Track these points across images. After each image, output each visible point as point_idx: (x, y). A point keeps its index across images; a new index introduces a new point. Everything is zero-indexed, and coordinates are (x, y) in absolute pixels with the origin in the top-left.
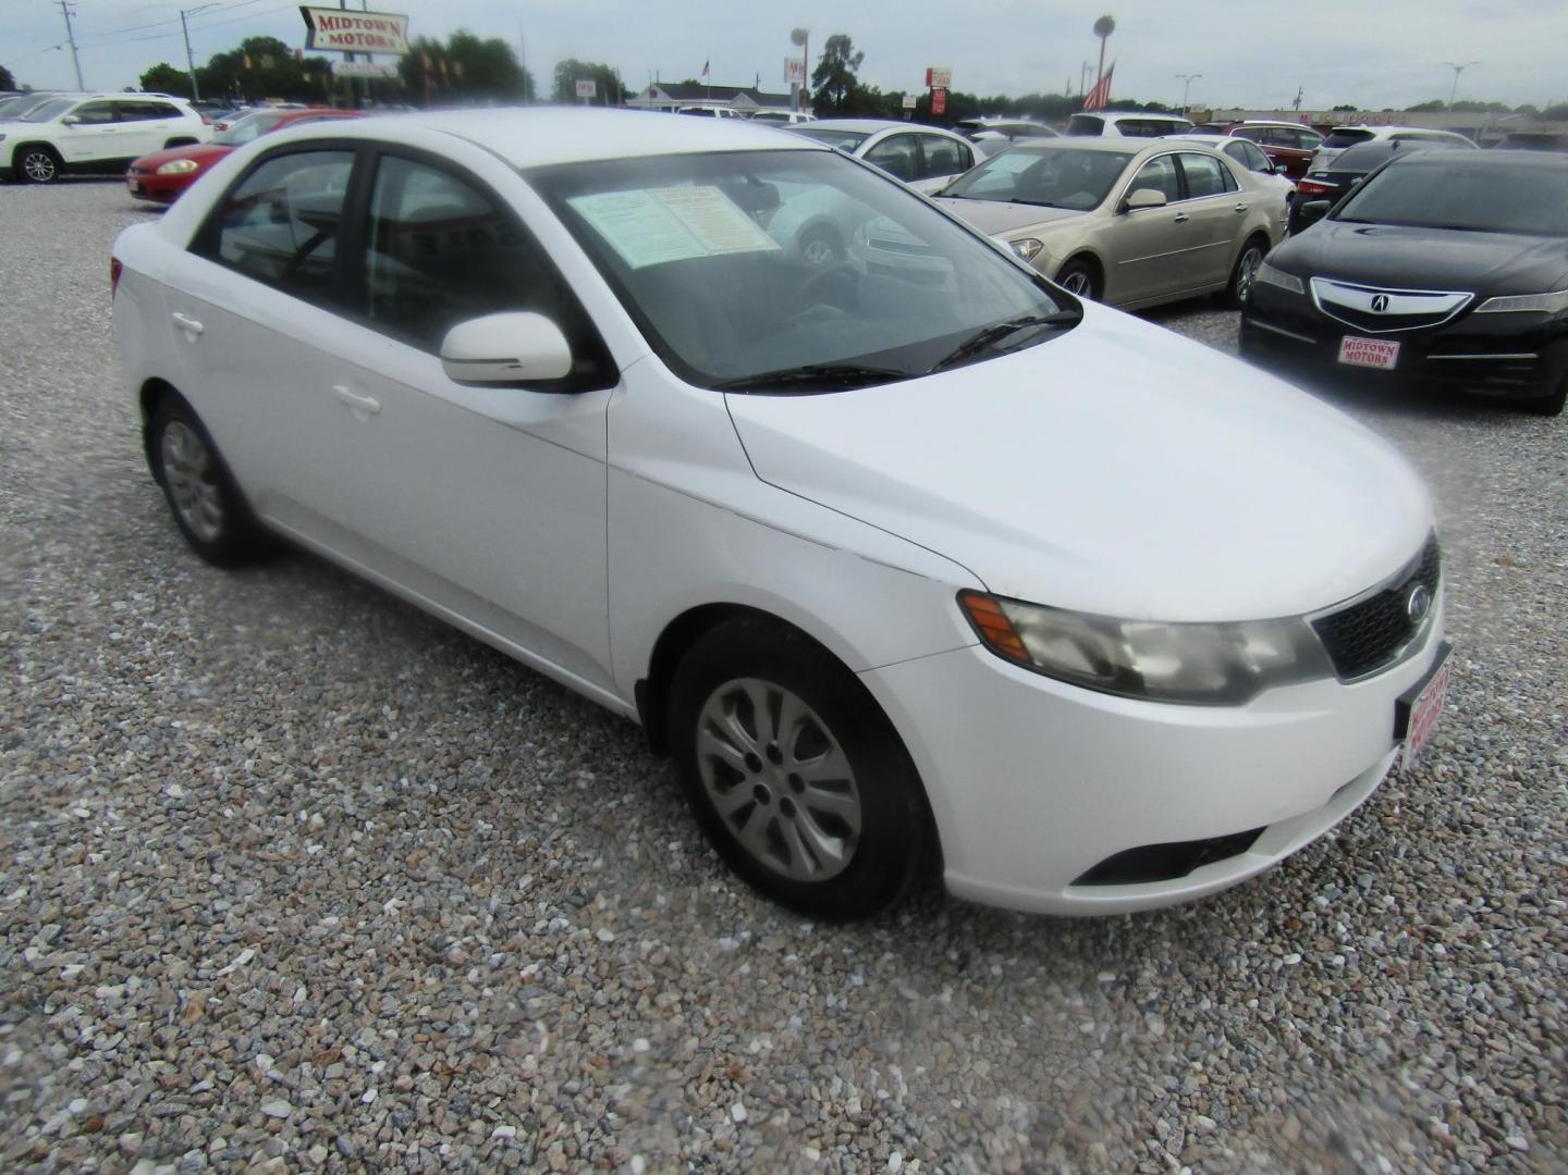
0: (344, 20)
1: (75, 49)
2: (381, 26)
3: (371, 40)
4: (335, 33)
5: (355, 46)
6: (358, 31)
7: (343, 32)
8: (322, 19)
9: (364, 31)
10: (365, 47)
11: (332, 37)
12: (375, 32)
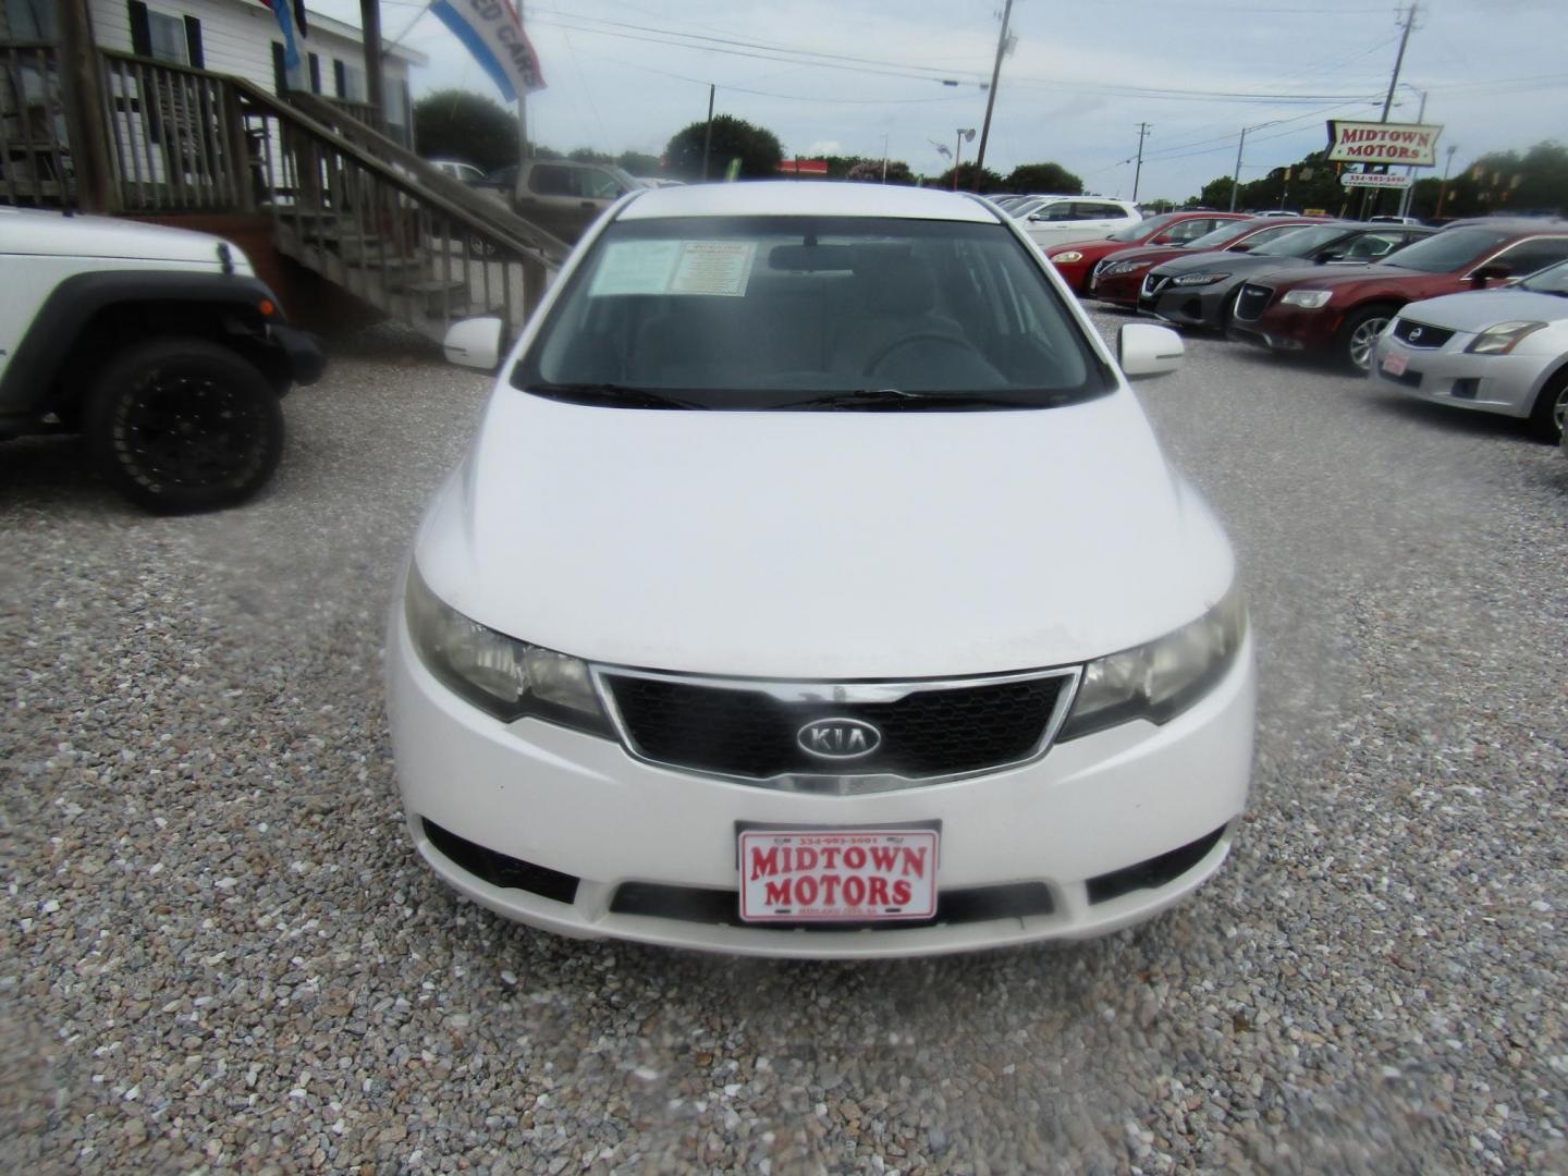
0: (1369, 132)
1: (1140, 162)
2: (1409, 137)
3: (1392, 151)
4: (1355, 145)
5: (1374, 158)
6: (1382, 143)
7: (1365, 144)
8: (1346, 132)
9: (1388, 142)
10: (1384, 158)
11: (1351, 149)
12: (1400, 144)
